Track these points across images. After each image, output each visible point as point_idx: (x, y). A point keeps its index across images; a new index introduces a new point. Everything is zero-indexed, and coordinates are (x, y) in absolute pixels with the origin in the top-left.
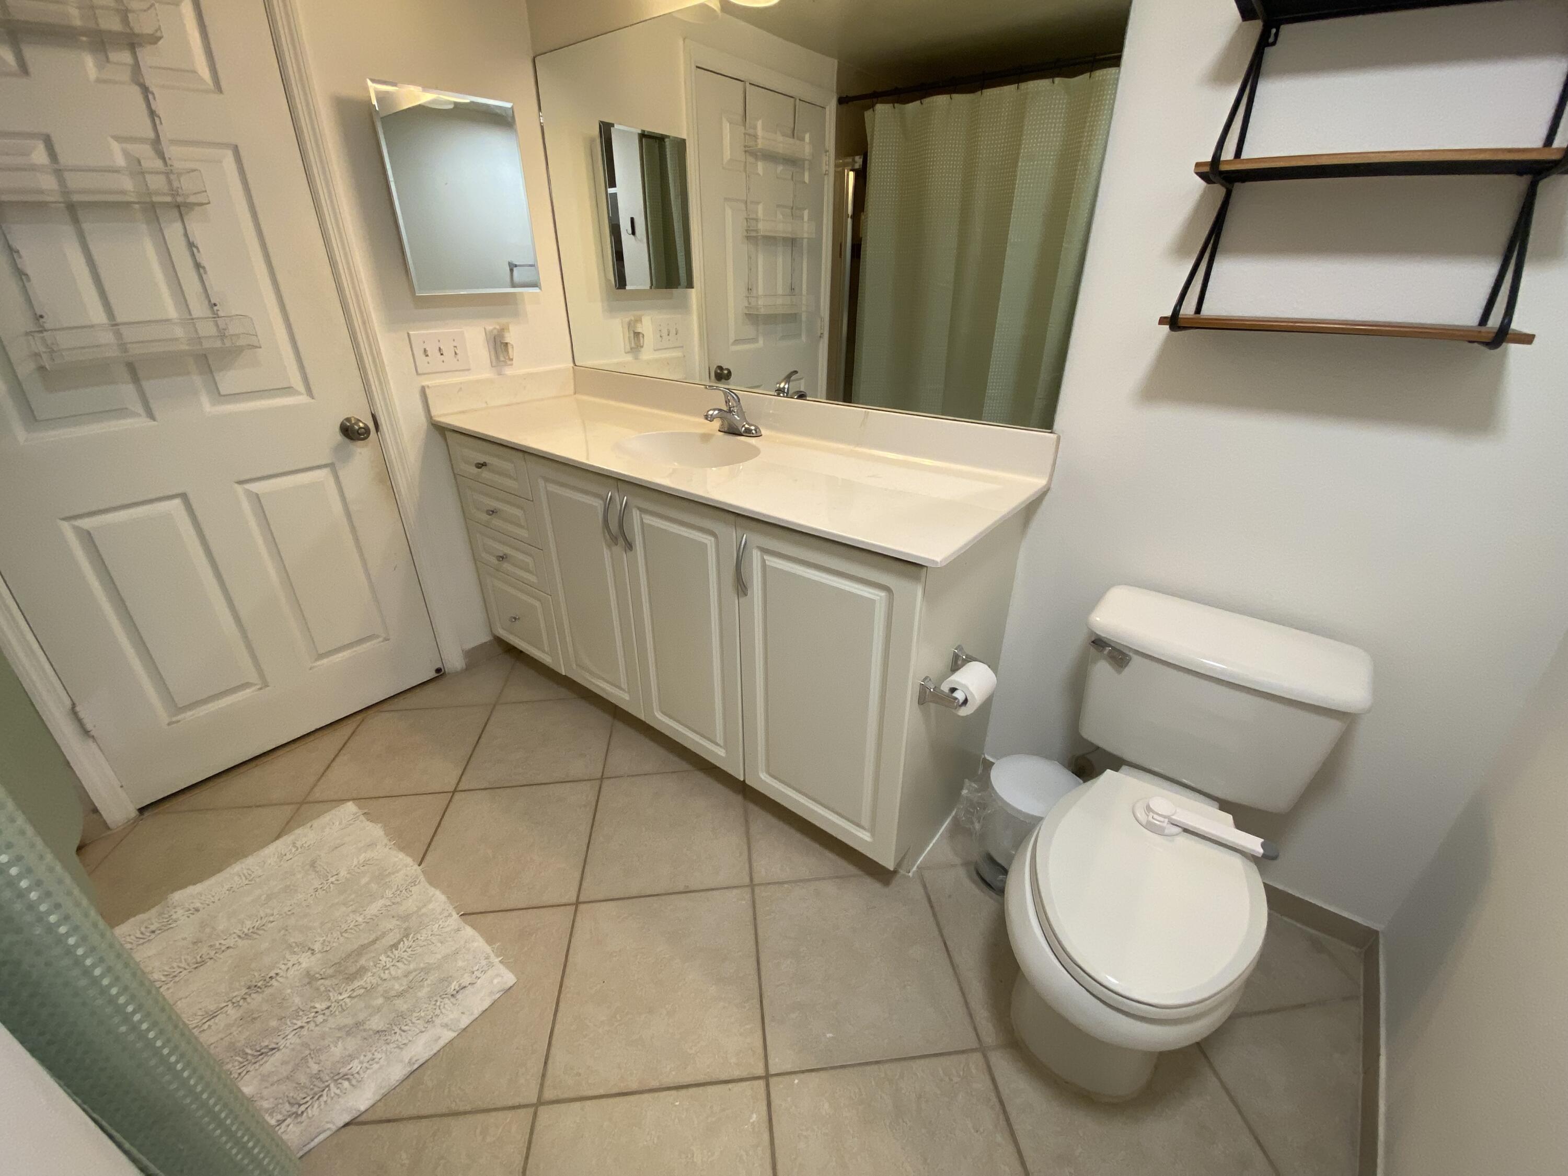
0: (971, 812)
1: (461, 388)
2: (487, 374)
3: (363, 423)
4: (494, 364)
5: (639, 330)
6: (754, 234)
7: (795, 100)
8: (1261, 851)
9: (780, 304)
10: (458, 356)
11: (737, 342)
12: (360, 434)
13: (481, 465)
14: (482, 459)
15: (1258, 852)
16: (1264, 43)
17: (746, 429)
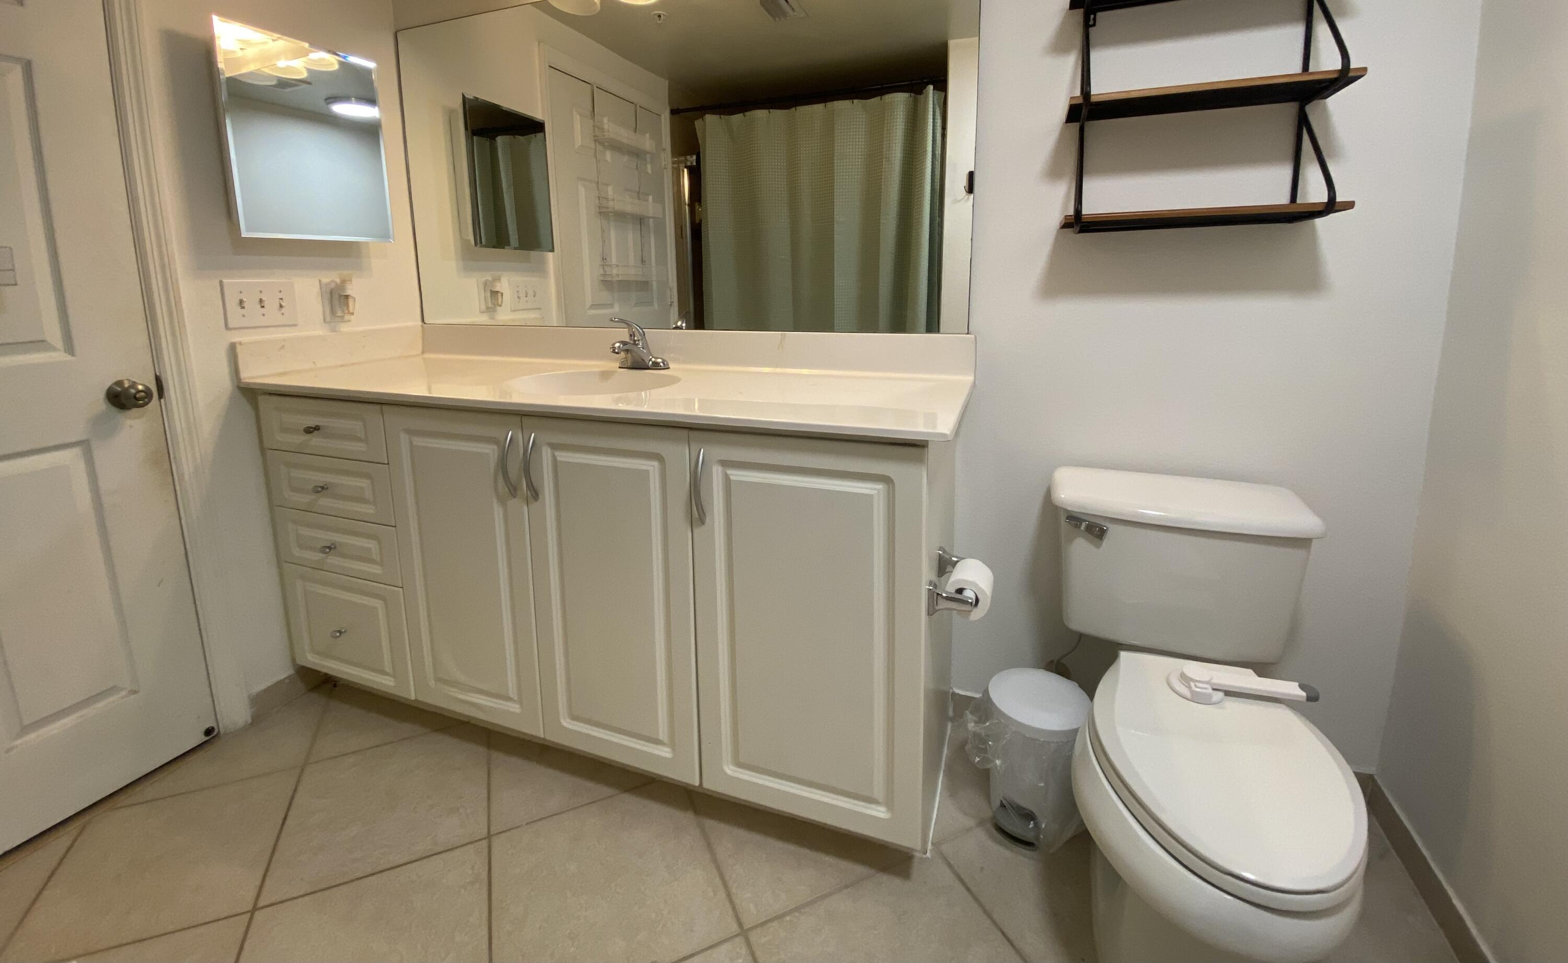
0: (983, 749)
1: (283, 346)
2: (320, 331)
3: (141, 384)
4: (328, 319)
5: (497, 289)
6: (604, 210)
7: (636, 105)
8: (1304, 694)
9: (632, 272)
10: (283, 310)
11: (593, 306)
12: (138, 399)
13: (309, 430)
14: (312, 422)
15: (1301, 696)
16: (1088, 25)
17: (653, 362)
